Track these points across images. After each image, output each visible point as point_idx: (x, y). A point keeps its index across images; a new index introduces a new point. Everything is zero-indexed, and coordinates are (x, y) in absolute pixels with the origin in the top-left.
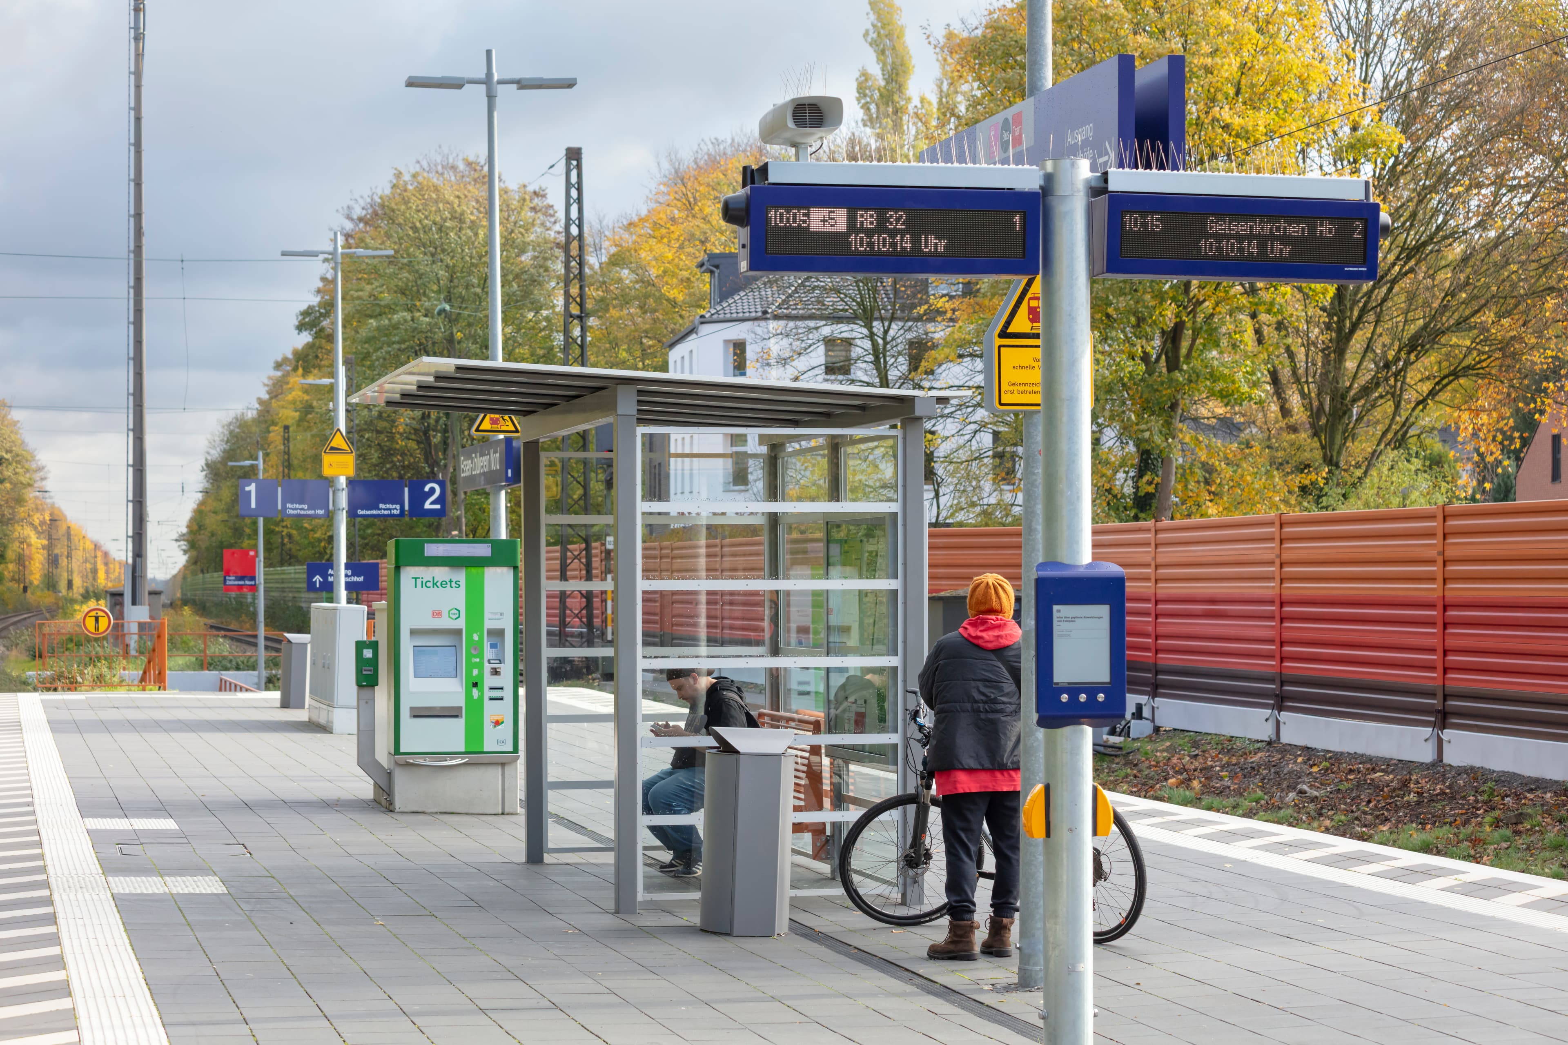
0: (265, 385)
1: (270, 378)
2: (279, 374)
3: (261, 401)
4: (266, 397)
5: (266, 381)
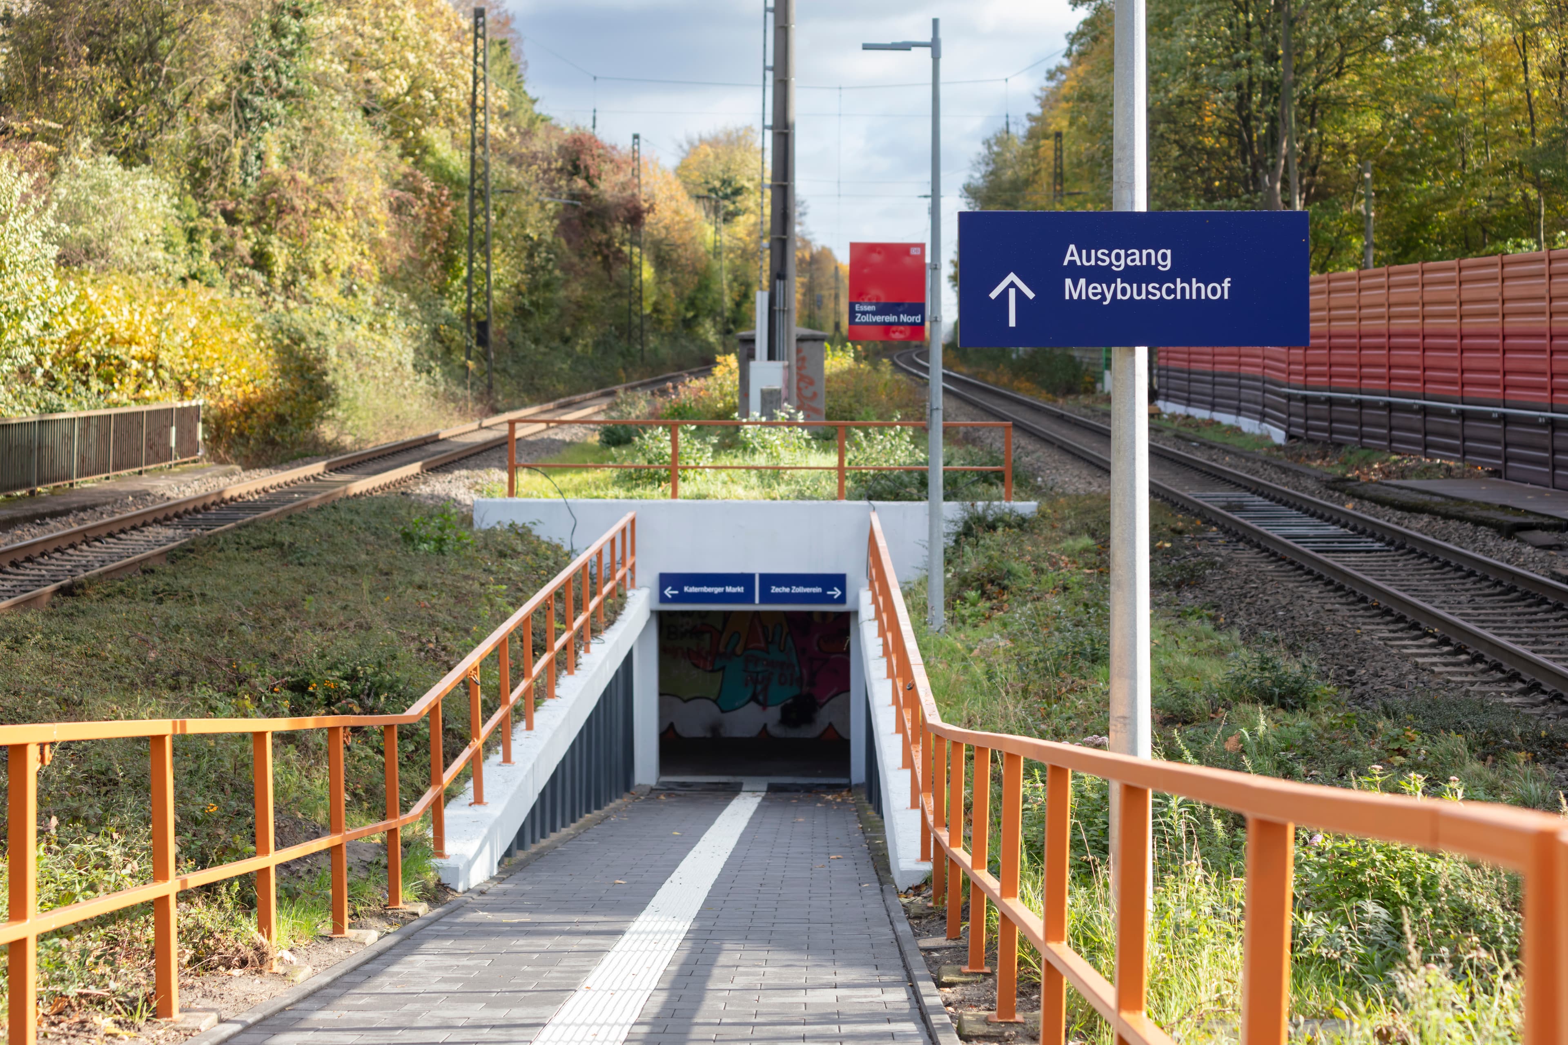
0: (1037, 98)
1: (1042, 89)
2: (1053, 84)
3: (1031, 117)
4: (1037, 111)
5: (1038, 93)
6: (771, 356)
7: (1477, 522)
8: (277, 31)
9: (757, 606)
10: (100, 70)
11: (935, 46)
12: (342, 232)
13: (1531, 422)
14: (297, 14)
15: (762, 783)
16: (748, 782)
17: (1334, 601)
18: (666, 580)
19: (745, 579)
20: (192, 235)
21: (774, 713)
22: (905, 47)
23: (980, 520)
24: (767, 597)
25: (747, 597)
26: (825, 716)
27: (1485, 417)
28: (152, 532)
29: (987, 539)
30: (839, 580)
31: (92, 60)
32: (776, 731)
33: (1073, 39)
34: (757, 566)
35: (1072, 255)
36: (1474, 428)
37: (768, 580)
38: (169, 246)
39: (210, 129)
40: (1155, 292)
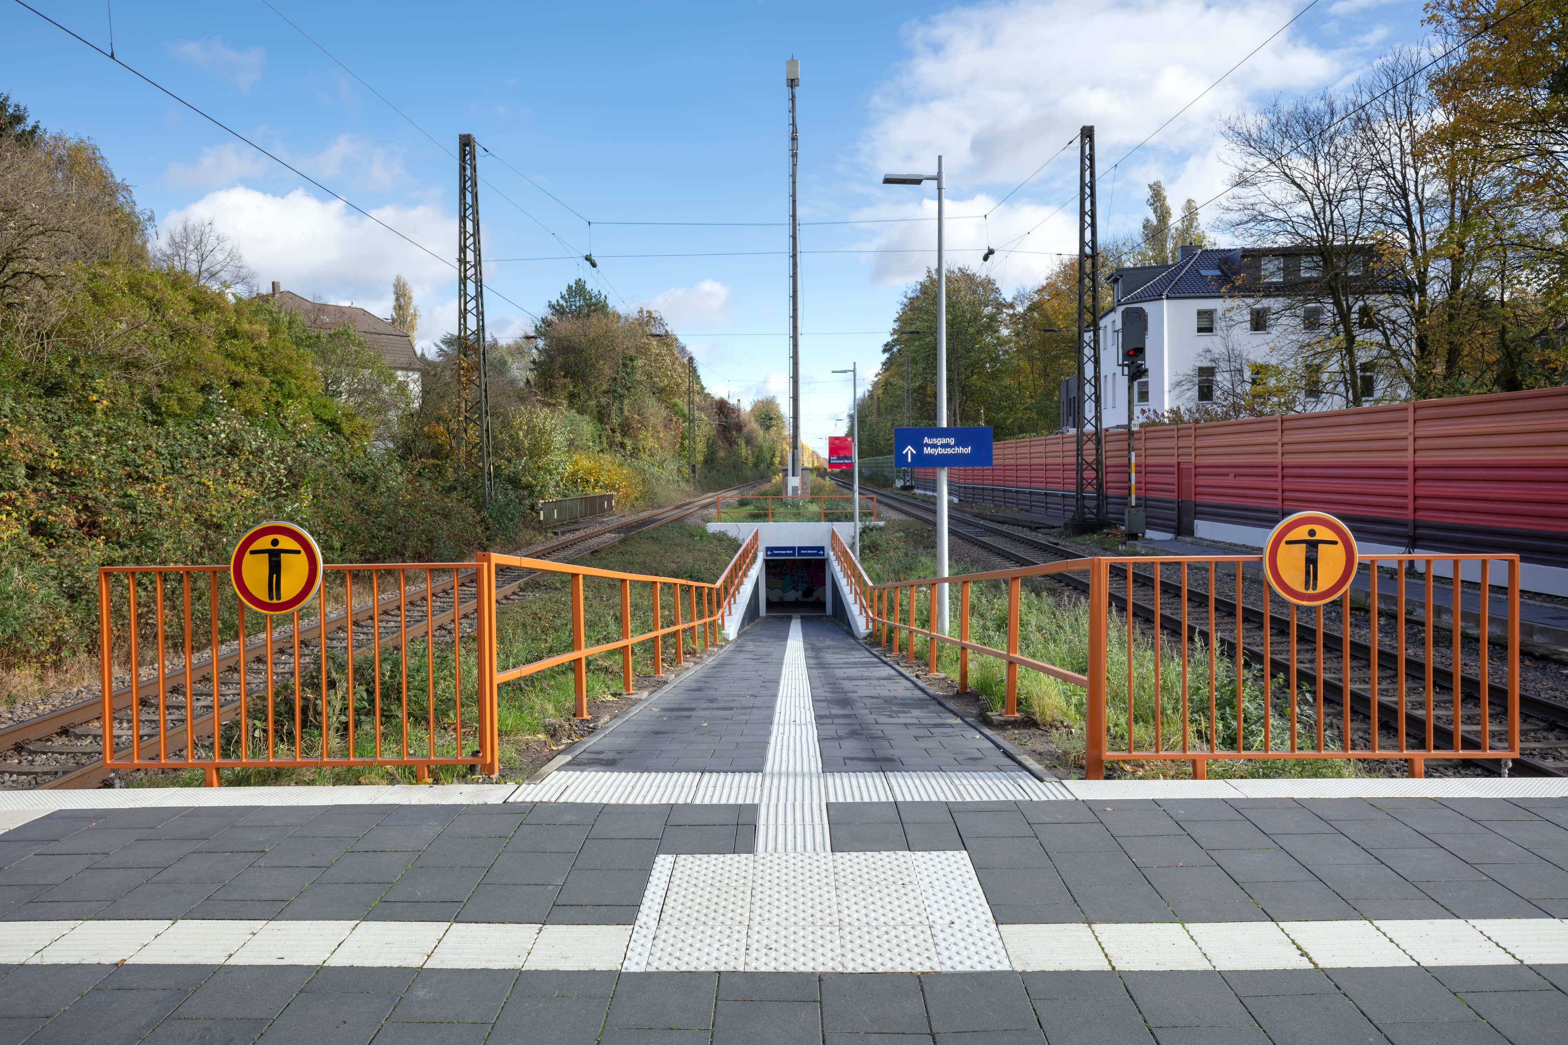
6: (793, 475)
7: (1023, 527)
8: (625, 365)
9: (797, 557)
10: (568, 380)
11: (854, 371)
12: (649, 435)
13: (1039, 494)
14: (631, 360)
15: (799, 615)
16: (794, 615)
17: (982, 551)
18: (768, 549)
19: (793, 548)
20: (600, 436)
21: (800, 593)
22: (845, 372)
23: (868, 527)
24: (800, 554)
25: (794, 554)
26: (816, 594)
27: (1024, 493)
28: (608, 535)
29: (870, 534)
30: (822, 548)
31: (565, 377)
32: (801, 599)
33: (884, 364)
34: (797, 544)
35: (926, 440)
36: (1021, 496)
37: (800, 548)
38: (594, 442)
39: (604, 400)
40: (949, 451)
